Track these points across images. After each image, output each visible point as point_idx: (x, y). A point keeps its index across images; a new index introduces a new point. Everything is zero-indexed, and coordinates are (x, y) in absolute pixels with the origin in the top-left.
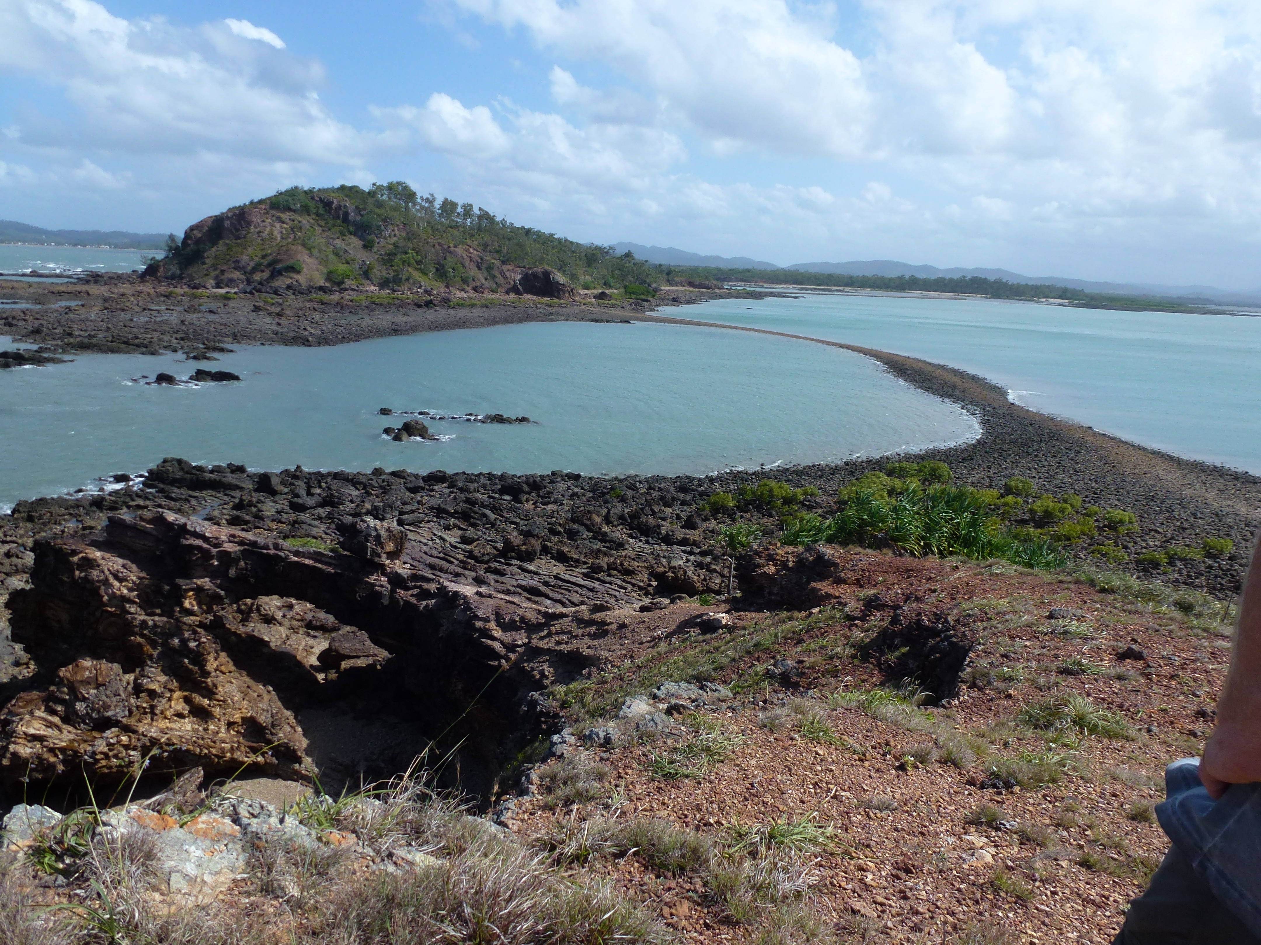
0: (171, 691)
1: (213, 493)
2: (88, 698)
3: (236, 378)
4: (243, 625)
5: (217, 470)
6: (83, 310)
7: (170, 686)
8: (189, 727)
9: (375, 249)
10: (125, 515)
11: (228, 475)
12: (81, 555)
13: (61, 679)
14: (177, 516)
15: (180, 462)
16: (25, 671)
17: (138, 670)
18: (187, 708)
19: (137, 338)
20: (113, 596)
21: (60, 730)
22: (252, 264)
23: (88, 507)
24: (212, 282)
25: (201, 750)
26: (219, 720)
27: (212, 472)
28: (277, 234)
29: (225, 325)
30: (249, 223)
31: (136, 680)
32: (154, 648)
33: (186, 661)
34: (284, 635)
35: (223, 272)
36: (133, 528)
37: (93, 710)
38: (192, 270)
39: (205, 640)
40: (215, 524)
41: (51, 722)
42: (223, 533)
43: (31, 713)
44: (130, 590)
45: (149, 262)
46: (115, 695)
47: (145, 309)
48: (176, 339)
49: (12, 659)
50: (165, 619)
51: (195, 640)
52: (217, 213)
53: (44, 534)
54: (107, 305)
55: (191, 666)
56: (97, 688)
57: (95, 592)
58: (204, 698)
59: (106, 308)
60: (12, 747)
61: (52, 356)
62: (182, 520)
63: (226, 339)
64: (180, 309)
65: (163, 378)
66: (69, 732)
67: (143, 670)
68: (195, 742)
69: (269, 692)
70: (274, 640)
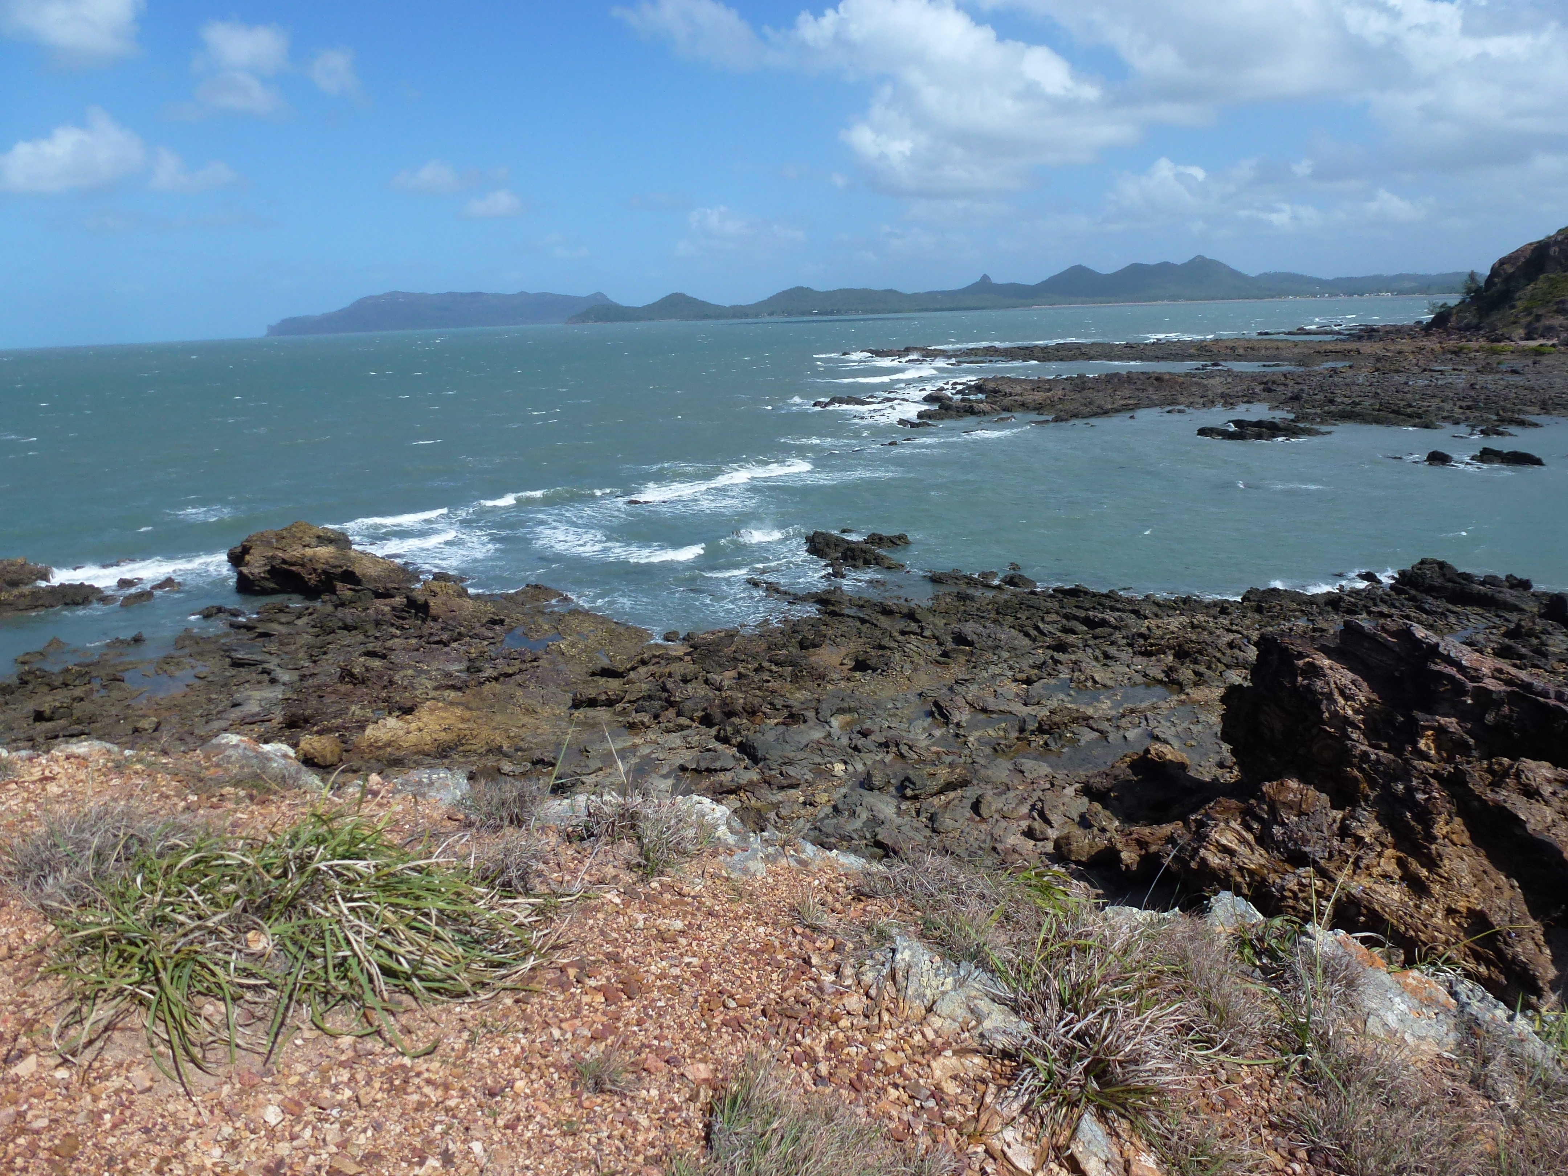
0: (1383, 845)
1: (1480, 611)
2: (1287, 824)
3: (1538, 462)
4: (1492, 790)
5: (1491, 581)
6: (1350, 373)
7: (1383, 839)
8: (1397, 896)
10: (1364, 621)
11: (1505, 590)
12: (1307, 660)
13: (1263, 793)
14: (1428, 633)
15: (1442, 565)
16: (1228, 775)
17: (1348, 808)
18: (1399, 872)
19: (1410, 406)
20: (1335, 715)
21: (1252, 850)
23: (1322, 606)
24: (1522, 332)
25: (1407, 929)
26: (1437, 901)
27: (1483, 583)
29: (1532, 389)
31: (1343, 819)
32: (1373, 788)
33: (1408, 815)
34: (1549, 819)
35: (1538, 318)
36: (1371, 638)
37: (1290, 838)
38: (1495, 316)
39: (1437, 795)
40: (1476, 651)
41: (1244, 838)
42: (1487, 664)
43: (1227, 822)
44: (1356, 712)
45: (1438, 310)
46: (1317, 830)
47: (1425, 370)
48: (1461, 407)
49: (1217, 758)
50: (1391, 756)
51: (1425, 793)
52: (1541, 237)
53: (1270, 629)
54: (1379, 365)
55: (1413, 823)
56: (1299, 816)
57: (1315, 706)
58: (1422, 867)
59: (1377, 370)
60: (1202, 852)
61: (1308, 426)
62: (1435, 639)
63: (1530, 409)
64: (1472, 368)
65: (1438, 458)
66: (1261, 855)
67: (1354, 810)
68: (1401, 917)
69: (1512, 887)
70: (1532, 821)
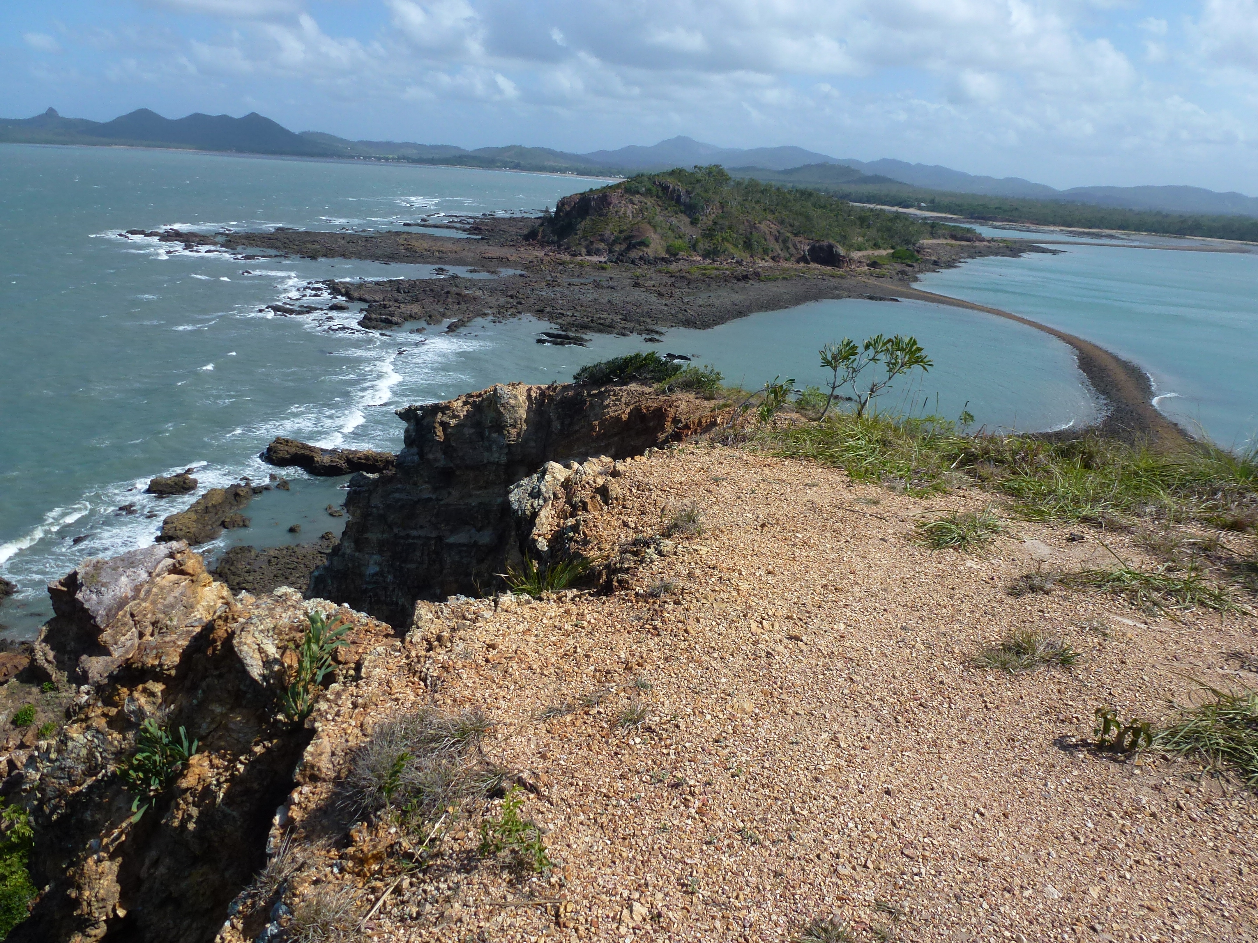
9: (699, 225)
22: (613, 238)
28: (629, 214)
30: (609, 204)
38: (568, 239)
